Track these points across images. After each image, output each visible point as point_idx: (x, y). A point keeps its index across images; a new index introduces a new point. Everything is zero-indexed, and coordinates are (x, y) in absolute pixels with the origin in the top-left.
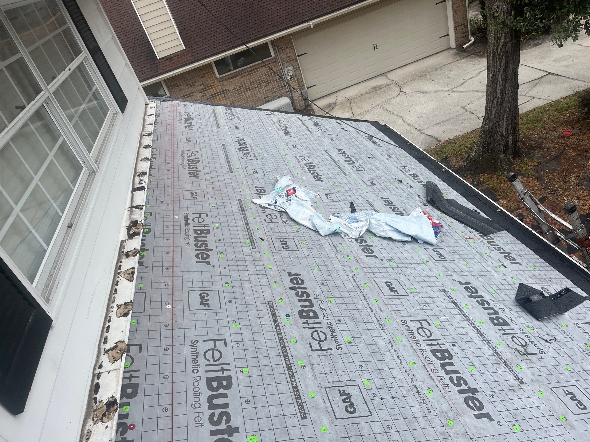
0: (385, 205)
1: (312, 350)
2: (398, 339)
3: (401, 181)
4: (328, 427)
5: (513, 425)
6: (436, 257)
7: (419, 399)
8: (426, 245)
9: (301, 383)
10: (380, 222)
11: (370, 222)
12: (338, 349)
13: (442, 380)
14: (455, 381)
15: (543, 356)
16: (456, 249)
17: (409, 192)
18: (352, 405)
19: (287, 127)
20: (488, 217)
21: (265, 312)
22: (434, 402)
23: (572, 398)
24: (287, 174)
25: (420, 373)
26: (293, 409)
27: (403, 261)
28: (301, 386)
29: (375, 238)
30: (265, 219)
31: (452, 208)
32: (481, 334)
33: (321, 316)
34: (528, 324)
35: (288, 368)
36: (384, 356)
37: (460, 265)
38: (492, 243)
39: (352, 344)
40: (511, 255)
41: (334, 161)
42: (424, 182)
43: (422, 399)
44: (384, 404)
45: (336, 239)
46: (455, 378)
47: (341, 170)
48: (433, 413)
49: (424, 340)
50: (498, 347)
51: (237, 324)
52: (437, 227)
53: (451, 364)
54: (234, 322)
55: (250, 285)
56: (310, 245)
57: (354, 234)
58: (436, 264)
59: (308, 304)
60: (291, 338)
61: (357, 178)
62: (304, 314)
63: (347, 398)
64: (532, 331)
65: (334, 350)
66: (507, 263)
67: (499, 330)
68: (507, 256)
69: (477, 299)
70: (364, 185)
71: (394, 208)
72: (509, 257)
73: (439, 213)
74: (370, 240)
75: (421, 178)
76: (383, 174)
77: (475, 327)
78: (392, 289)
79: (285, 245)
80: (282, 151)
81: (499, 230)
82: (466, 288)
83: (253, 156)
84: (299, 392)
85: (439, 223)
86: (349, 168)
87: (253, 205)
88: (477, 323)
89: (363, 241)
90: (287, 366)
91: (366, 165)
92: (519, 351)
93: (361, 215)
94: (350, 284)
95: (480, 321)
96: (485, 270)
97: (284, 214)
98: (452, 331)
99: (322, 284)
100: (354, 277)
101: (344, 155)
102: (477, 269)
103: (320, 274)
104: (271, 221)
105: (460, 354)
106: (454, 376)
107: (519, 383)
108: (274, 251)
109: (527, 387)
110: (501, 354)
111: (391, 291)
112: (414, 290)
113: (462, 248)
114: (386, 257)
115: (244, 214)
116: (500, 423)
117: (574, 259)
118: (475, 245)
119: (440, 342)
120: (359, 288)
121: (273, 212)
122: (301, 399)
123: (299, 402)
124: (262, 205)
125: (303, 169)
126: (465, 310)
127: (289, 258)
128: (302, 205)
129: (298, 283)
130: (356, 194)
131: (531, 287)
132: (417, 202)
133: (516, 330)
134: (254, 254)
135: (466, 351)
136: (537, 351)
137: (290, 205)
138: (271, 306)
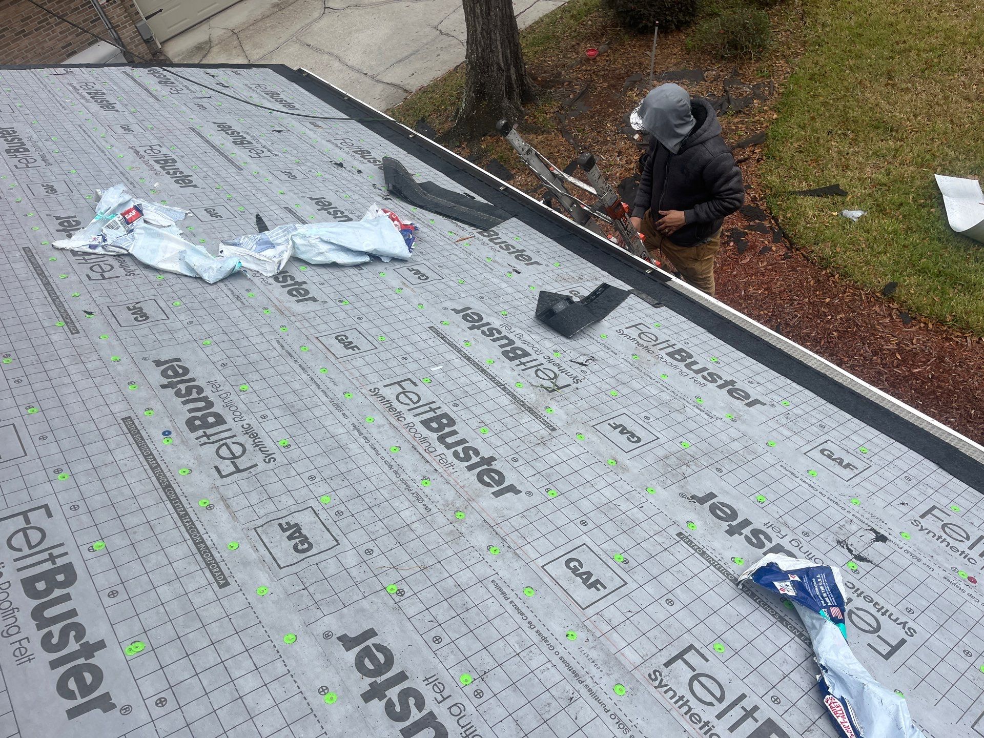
0: (319, 210)
1: (222, 477)
2: (367, 420)
3: (341, 165)
4: (268, 585)
5: (547, 490)
6: (414, 279)
7: (411, 497)
8: (396, 263)
9: (210, 534)
10: (310, 239)
11: (294, 242)
12: (269, 462)
13: (442, 458)
14: (462, 455)
15: (579, 385)
16: (443, 260)
17: (357, 182)
18: (305, 539)
19: (103, 93)
20: (486, 202)
21: (118, 438)
22: (433, 494)
23: (621, 432)
24: (118, 183)
25: (408, 460)
26: (203, 578)
27: (361, 296)
28: (211, 538)
29: (309, 268)
30: (88, 276)
31: (430, 197)
32: (492, 379)
33: (229, 418)
34: (555, 347)
35: (181, 517)
36: (347, 450)
37: (451, 284)
38: (496, 241)
39: (291, 448)
40: (525, 253)
41: (213, 146)
42: (379, 161)
43: (415, 495)
44: (356, 522)
45: (238, 285)
46: (460, 451)
47: (229, 160)
48: (434, 510)
49: (409, 410)
50: (517, 390)
51: (66, 474)
52: (409, 233)
53: (454, 433)
54: (58, 471)
55: (79, 399)
56: (189, 305)
57: (269, 270)
58: (415, 289)
59: (202, 404)
60: (179, 468)
61: (261, 172)
62: (198, 423)
63: (295, 532)
64: (562, 355)
65: (262, 466)
66: (520, 265)
67: (517, 365)
68: (520, 255)
69: (482, 329)
70: (277, 182)
71: (335, 212)
72: (522, 256)
73: (411, 208)
74: (300, 273)
75: (374, 155)
76: (308, 157)
77: (483, 371)
78: (348, 345)
79: (140, 314)
80: (101, 140)
81: (505, 219)
82: (464, 317)
83: (39, 159)
84: (208, 548)
85: (411, 224)
86: (244, 156)
87: (56, 253)
88: (485, 363)
89: (289, 278)
90: (178, 514)
91: (274, 146)
92: (546, 388)
93: (277, 234)
94: (275, 353)
95: (489, 360)
96: (491, 284)
97: (127, 259)
98: (450, 385)
99: (224, 365)
100: (281, 340)
101: (230, 132)
102: (478, 285)
103: (217, 349)
104: (102, 275)
105: (465, 415)
106: (459, 449)
107: (550, 432)
108: (120, 329)
109: (562, 433)
110: (522, 399)
111: (347, 349)
112: (385, 338)
113: (453, 257)
114: (331, 296)
115: (41, 273)
116: (529, 493)
117: (612, 242)
118: (472, 249)
119: (433, 406)
120: (292, 356)
121: (102, 259)
122: (214, 559)
123: (212, 564)
124: (76, 249)
125: (152, 168)
126: (467, 350)
127: (152, 336)
128: (159, 235)
129: (176, 374)
130: (263, 200)
131: (556, 294)
132: (373, 196)
133: (541, 359)
134: (76, 342)
135: (473, 409)
136: (570, 381)
137: (134, 238)
138: (131, 427)
